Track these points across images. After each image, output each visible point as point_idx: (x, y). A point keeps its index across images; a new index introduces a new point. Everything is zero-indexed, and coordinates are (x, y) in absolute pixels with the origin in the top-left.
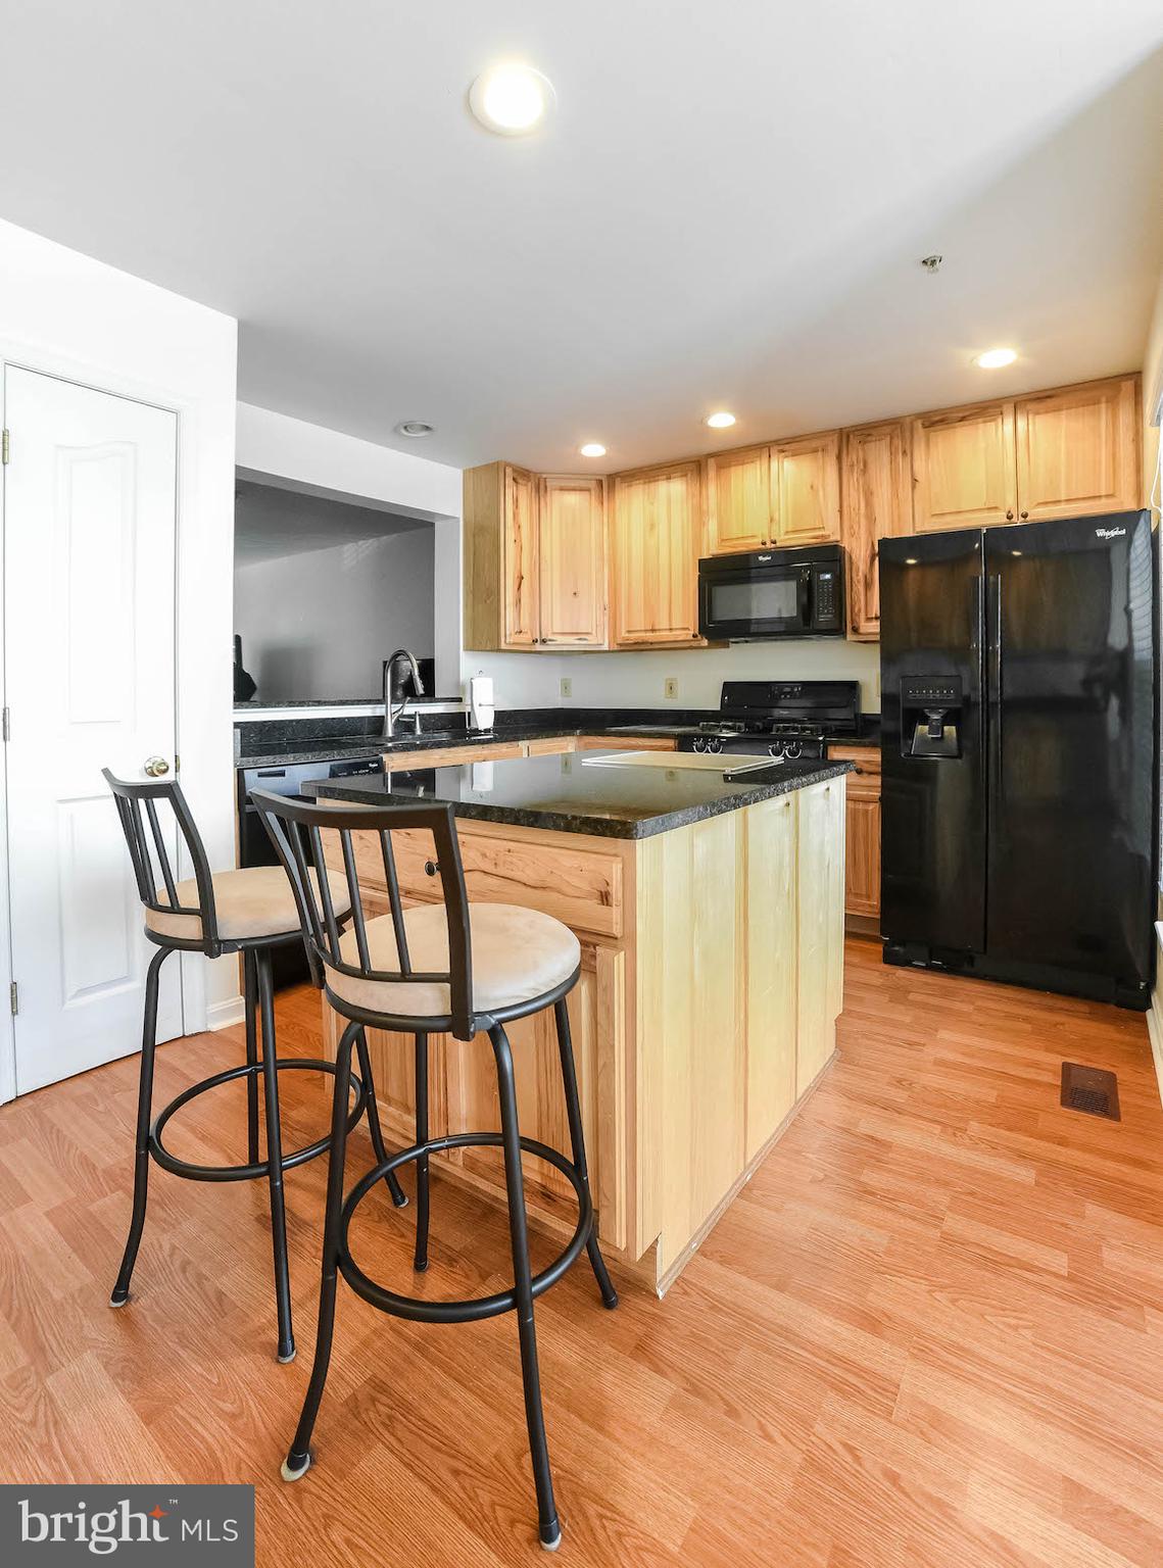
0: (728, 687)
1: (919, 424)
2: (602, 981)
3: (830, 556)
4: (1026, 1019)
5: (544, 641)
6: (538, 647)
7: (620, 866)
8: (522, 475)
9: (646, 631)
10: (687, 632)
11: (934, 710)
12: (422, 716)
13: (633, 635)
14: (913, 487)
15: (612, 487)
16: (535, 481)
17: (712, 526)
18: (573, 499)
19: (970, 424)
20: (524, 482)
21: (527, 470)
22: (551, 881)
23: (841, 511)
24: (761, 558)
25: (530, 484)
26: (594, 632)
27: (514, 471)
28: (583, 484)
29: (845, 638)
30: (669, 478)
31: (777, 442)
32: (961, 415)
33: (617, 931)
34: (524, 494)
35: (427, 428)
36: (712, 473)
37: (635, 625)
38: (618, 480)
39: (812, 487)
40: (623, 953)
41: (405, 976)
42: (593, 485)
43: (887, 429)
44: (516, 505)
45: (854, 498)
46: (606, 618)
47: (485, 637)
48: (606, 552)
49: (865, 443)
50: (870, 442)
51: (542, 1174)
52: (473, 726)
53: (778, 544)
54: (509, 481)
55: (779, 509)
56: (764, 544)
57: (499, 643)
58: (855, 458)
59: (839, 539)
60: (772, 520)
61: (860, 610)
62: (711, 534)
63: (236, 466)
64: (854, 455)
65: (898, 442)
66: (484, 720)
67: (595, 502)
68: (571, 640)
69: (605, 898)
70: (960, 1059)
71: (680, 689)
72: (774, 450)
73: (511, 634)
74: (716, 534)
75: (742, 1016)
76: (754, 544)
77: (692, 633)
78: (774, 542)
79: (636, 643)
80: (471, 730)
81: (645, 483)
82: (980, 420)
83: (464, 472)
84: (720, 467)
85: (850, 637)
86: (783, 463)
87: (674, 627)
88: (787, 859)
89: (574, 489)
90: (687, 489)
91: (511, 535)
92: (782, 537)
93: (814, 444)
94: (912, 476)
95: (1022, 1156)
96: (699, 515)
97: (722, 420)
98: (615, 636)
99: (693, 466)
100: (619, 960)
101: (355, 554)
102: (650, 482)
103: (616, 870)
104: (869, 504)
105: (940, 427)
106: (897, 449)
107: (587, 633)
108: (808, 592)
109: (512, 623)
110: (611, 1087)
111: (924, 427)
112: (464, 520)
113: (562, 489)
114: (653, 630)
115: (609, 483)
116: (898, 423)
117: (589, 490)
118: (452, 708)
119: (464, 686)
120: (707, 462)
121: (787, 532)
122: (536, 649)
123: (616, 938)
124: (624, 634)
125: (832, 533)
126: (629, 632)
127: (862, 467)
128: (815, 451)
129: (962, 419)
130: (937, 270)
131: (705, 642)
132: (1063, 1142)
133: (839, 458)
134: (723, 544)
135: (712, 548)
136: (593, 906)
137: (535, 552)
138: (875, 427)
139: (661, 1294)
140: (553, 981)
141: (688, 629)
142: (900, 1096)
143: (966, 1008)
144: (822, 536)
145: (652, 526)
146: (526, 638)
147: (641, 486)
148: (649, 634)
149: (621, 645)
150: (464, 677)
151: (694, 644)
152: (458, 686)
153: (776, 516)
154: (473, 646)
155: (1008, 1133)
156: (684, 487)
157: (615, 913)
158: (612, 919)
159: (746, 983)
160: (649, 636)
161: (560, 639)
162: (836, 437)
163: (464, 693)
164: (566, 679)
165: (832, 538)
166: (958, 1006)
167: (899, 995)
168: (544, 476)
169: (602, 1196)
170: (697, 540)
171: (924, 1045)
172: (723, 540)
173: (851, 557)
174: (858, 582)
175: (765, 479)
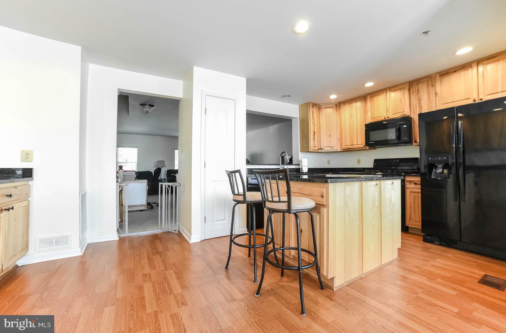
0: (376, 161)
1: (438, 75)
2: (322, 215)
3: (407, 120)
4: (474, 262)
5: (321, 149)
6: (320, 151)
7: (326, 189)
8: (314, 105)
9: (350, 145)
10: (362, 145)
11: (439, 164)
12: (289, 169)
13: (347, 147)
14: (436, 96)
15: (340, 106)
16: (318, 106)
17: (369, 114)
18: (329, 110)
19: (458, 73)
20: (315, 107)
21: (315, 104)
22: (311, 194)
23: (410, 106)
24: (384, 122)
25: (316, 107)
26: (335, 146)
27: (312, 104)
28: (331, 106)
29: (412, 145)
30: (356, 102)
31: (389, 88)
32: (454, 70)
33: (325, 204)
34: (315, 110)
35: (289, 96)
36: (369, 99)
37: (347, 144)
38: (341, 104)
39: (400, 100)
40: (326, 209)
41: (280, 201)
42: (334, 106)
43: (426, 79)
44: (313, 113)
45: (414, 101)
46: (339, 142)
47: (305, 148)
48: (338, 124)
49: (418, 84)
50: (420, 84)
51: (309, 259)
52: (302, 171)
53: (390, 118)
54: (311, 107)
55: (390, 107)
56: (385, 118)
57: (309, 150)
58: (414, 90)
59: (410, 114)
60: (387, 111)
61: (417, 136)
62: (369, 116)
63: (247, 110)
64: (414, 89)
65: (430, 83)
66: (305, 170)
67: (335, 111)
68: (329, 148)
69: (322, 197)
70: (442, 266)
71: (361, 162)
72: (388, 90)
73: (312, 147)
74: (370, 116)
75: (361, 234)
76: (382, 118)
77: (364, 145)
78: (388, 117)
79: (347, 149)
80: (302, 173)
81: (349, 104)
82: (462, 71)
83: (299, 106)
84: (371, 97)
85: (414, 144)
86: (391, 94)
87: (358, 144)
88: (377, 198)
89: (329, 108)
90: (361, 105)
91: (312, 121)
92: (391, 116)
93: (401, 87)
94: (435, 92)
95: (453, 289)
96: (365, 111)
97: (369, 84)
98: (342, 148)
99: (363, 98)
100: (325, 210)
101: (272, 129)
102: (350, 104)
103: (325, 190)
104: (420, 103)
105: (446, 76)
106: (429, 85)
107: (334, 147)
108: (399, 132)
109: (312, 144)
110: (323, 239)
111: (440, 76)
112: (300, 118)
113: (326, 108)
114: (352, 145)
115: (339, 105)
116: (430, 76)
117: (333, 107)
118: (297, 167)
119: (300, 161)
120: (367, 97)
121: (393, 114)
122: (319, 151)
123: (325, 205)
124: (344, 146)
125: (407, 113)
126: (346, 146)
127: (417, 92)
128: (401, 89)
129: (455, 71)
130: (428, 34)
131: (368, 148)
132: (473, 290)
133: (409, 90)
134: (373, 119)
135: (369, 121)
136: (320, 199)
137: (319, 126)
138: (421, 79)
139: (335, 290)
140: (308, 207)
141: (362, 144)
142: (416, 270)
143: (451, 256)
144: (404, 114)
145: (351, 116)
146: (316, 148)
147: (348, 105)
148: (351, 146)
149: (343, 149)
150: (300, 159)
151: (365, 148)
152: (299, 161)
153: (389, 110)
154: (302, 151)
155: (451, 284)
156: (361, 103)
157: (325, 199)
158: (324, 201)
159: (362, 226)
160: (351, 147)
161: (326, 148)
162: (408, 84)
163: (300, 163)
164: (328, 160)
165: (407, 114)
166: (448, 255)
167: (426, 249)
168: (321, 105)
169: (321, 263)
170: (365, 119)
171: (429, 261)
172: (373, 118)
173: (414, 120)
174: (416, 127)
175: (385, 99)
